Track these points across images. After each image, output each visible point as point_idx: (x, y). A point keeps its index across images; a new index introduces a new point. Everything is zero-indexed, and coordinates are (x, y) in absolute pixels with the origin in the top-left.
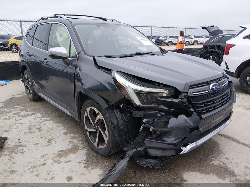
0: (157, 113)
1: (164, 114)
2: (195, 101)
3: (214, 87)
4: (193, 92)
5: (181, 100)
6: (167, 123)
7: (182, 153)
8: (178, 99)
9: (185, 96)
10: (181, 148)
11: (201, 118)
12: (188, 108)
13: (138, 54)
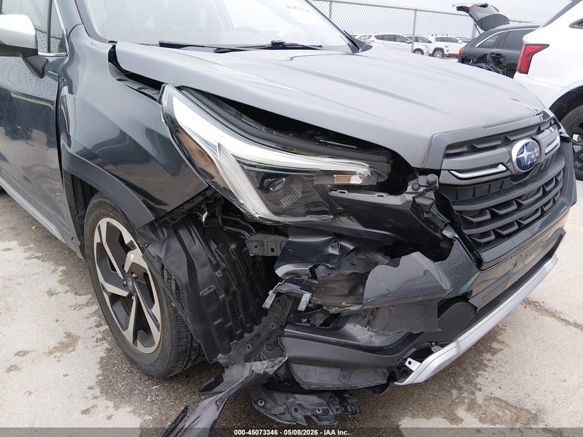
0: (327, 243)
1: (352, 247)
2: (462, 203)
3: (525, 154)
4: (459, 170)
5: (414, 201)
6: (361, 279)
7: (409, 380)
8: (401, 193)
9: (430, 186)
10: (407, 364)
11: (479, 263)
12: (436, 228)
13: (277, 46)
